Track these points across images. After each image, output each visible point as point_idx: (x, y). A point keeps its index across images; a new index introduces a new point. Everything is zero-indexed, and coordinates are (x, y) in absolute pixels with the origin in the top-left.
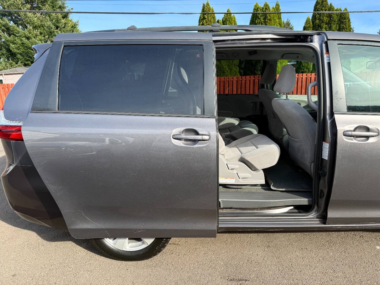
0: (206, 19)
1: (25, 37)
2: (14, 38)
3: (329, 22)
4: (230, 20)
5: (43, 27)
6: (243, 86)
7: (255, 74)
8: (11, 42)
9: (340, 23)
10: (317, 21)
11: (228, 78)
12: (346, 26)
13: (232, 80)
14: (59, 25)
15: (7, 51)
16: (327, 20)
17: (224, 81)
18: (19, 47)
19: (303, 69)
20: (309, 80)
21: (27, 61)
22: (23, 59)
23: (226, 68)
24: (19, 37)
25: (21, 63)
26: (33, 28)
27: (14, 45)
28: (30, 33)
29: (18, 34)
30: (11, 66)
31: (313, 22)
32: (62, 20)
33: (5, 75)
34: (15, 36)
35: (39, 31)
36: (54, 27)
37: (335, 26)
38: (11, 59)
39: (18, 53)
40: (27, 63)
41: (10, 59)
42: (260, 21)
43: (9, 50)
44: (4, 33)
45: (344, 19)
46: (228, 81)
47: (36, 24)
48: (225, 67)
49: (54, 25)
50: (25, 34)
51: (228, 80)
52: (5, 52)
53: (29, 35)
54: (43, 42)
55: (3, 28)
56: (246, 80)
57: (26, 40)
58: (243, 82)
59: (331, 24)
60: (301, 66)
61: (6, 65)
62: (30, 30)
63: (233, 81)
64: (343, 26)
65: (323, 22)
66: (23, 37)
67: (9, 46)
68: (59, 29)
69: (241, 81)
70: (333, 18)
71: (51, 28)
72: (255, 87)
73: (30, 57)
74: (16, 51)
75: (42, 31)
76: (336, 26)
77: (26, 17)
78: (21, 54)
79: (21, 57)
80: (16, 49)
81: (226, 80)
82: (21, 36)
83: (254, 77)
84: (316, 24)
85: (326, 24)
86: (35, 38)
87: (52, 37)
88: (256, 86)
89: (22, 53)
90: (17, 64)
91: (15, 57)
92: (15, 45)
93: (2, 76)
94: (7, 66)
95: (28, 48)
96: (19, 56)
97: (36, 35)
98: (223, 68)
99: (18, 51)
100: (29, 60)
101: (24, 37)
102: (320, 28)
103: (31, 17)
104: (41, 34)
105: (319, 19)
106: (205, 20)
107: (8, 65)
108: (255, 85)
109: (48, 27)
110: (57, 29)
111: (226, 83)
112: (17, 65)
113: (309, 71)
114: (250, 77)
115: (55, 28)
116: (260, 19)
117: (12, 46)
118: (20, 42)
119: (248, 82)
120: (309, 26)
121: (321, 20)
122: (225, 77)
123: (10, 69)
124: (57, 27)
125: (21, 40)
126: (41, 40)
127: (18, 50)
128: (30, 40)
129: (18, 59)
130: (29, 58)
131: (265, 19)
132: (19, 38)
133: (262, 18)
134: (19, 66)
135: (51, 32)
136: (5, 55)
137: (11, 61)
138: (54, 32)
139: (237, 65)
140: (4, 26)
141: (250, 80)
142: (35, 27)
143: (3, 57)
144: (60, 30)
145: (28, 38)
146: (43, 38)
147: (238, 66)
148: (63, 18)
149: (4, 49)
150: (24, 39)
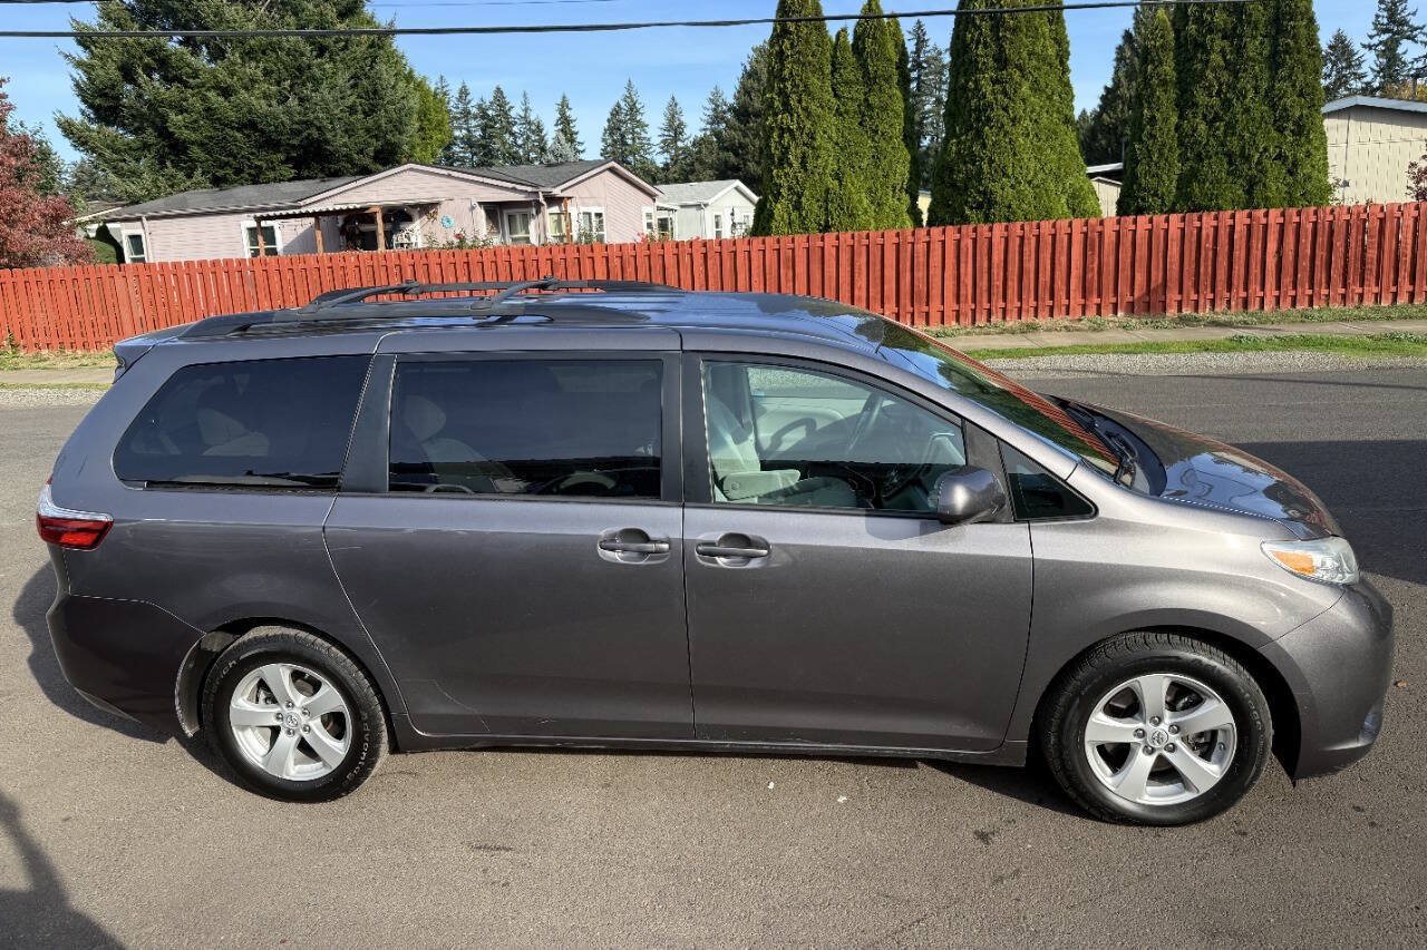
0: (791, 33)
1: (217, 87)
2: (182, 92)
3: (1234, 29)
4: (878, 34)
5: (274, 50)
6: (921, 259)
7: (965, 220)
8: (171, 107)
9: (1277, 33)
10: (1192, 28)
11: (868, 237)
12: (1296, 43)
13: (880, 241)
14: (329, 41)
15: (160, 135)
16: (1225, 24)
17: (853, 246)
18: (196, 121)
19: (1143, 199)
20: (1158, 237)
21: (222, 168)
22: (207, 160)
23: (860, 201)
24: (198, 87)
25: (203, 173)
26: (242, 58)
27: (180, 117)
28: (232, 74)
29: (194, 78)
30: (172, 186)
31: (1177, 32)
32: (339, 26)
33: (148, 219)
34: (186, 85)
35: (261, 65)
36: (312, 51)
37: (1257, 43)
38: (172, 161)
39: (193, 143)
40: (220, 173)
41: (168, 163)
42: (981, 34)
43: (163, 133)
44: (149, 76)
45: (1291, 19)
46: (868, 246)
47: (252, 42)
48: (856, 197)
49: (312, 44)
50: (216, 77)
51: (865, 242)
52: (152, 140)
53: (229, 81)
54: (274, 102)
55: (147, 60)
56: (928, 243)
57: (221, 99)
58: (921, 248)
59: (1240, 37)
60: (1135, 187)
61: (154, 181)
62: (234, 64)
63: (883, 245)
64: (1287, 44)
65: (1211, 31)
66: (208, 90)
67: (164, 119)
68: (327, 55)
69: (913, 244)
70: (1251, 15)
71: (302, 54)
72: (962, 265)
73: (231, 154)
74: (186, 134)
75: (270, 66)
76: (1262, 43)
77: (221, 21)
78: (201, 145)
79: (203, 156)
80: (186, 127)
81: (859, 242)
82: (203, 86)
83: (959, 231)
84: (1186, 39)
85: (1224, 38)
86: (246, 89)
87: (304, 84)
88: (966, 263)
89: (207, 141)
90: (189, 176)
91: (186, 154)
92: (185, 114)
93: (139, 223)
94: (160, 184)
95: (226, 125)
96: (196, 152)
97: (253, 81)
98: (849, 198)
99: (193, 137)
100: (227, 164)
101: (213, 87)
102: (1202, 53)
103: (235, 22)
104: (267, 73)
105: (1199, 21)
106: (789, 39)
107: (162, 182)
108: (963, 259)
109: (295, 53)
110: (320, 55)
111: (860, 254)
112: (188, 183)
113: (1163, 203)
114: (944, 232)
115: (315, 53)
116: (979, 28)
117: (175, 118)
118: (199, 106)
119: (936, 247)
120: (1162, 46)
121: (1204, 22)
122: (856, 234)
123: (167, 195)
124: (322, 51)
125: (205, 99)
126: (266, 96)
127: (194, 130)
128: (232, 99)
129: (192, 160)
130: (228, 156)
131: (995, 28)
132: (196, 91)
133: (986, 26)
134: (197, 185)
135: (299, 69)
136: (154, 149)
137: (170, 170)
138: (309, 67)
139: (902, 188)
140: (150, 53)
141: (943, 242)
142: (249, 55)
143: (145, 157)
144: (332, 59)
145: (226, 92)
146: (274, 88)
147: (907, 192)
148: (342, 15)
149: (150, 130)
150: (211, 95)
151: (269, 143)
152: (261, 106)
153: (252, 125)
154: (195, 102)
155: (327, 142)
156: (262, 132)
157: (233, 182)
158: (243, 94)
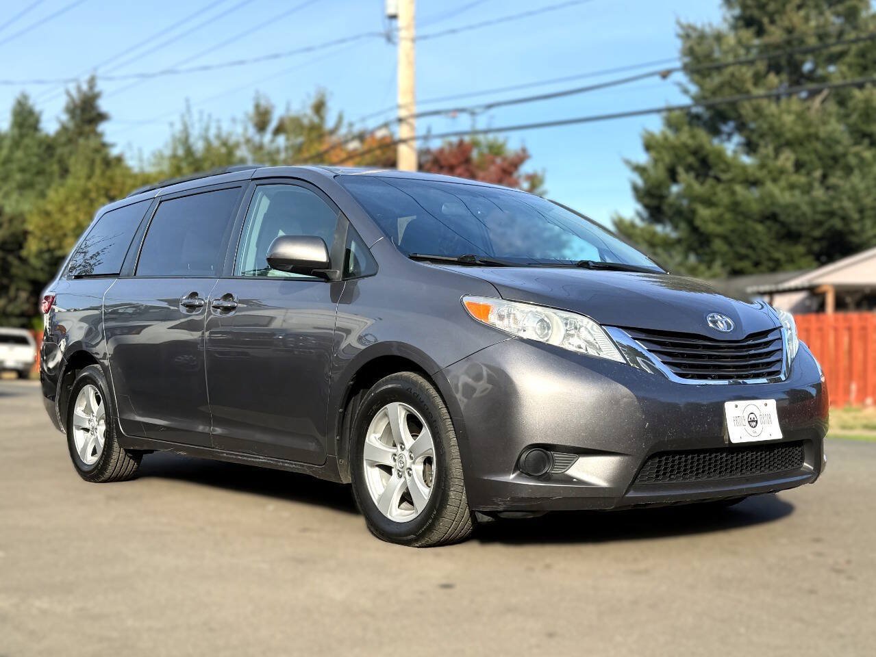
1: (745, 181)
2: (714, 187)
8: (701, 202)
15: (689, 230)
18: (722, 215)
21: (741, 260)
22: (727, 253)
24: (729, 182)
25: (722, 265)
27: (707, 211)
28: (763, 167)
34: (719, 181)
36: (850, 139)
39: (717, 236)
40: (739, 265)
43: (692, 227)
53: (758, 173)
54: (798, 193)
66: (737, 184)
67: (695, 214)
71: (839, 143)
73: (751, 247)
74: (712, 228)
78: (725, 238)
80: (713, 221)
89: (729, 234)
91: (710, 247)
92: (713, 209)
95: (749, 218)
96: (718, 245)
99: (718, 230)
109: (830, 142)
117: (704, 212)
118: (726, 200)
125: (733, 193)
127: (720, 224)
129: (714, 253)
134: (717, 275)
135: (835, 159)
138: (845, 155)
140: (695, 153)
150: (739, 188)
151: (790, 235)
152: (785, 197)
153: (773, 217)
154: (723, 197)
155: (853, 233)
156: (783, 224)
157: (751, 274)
158: (769, 185)
